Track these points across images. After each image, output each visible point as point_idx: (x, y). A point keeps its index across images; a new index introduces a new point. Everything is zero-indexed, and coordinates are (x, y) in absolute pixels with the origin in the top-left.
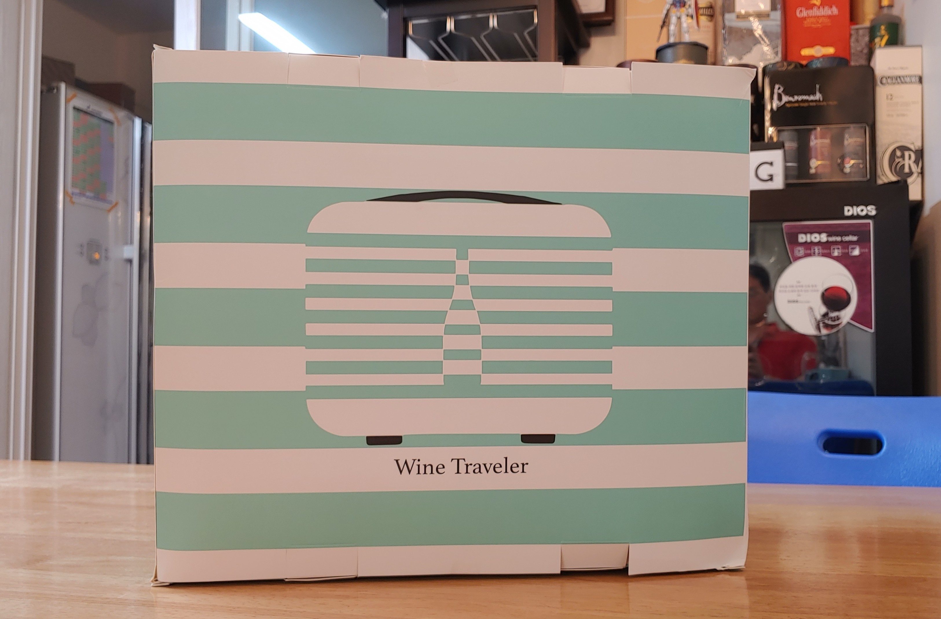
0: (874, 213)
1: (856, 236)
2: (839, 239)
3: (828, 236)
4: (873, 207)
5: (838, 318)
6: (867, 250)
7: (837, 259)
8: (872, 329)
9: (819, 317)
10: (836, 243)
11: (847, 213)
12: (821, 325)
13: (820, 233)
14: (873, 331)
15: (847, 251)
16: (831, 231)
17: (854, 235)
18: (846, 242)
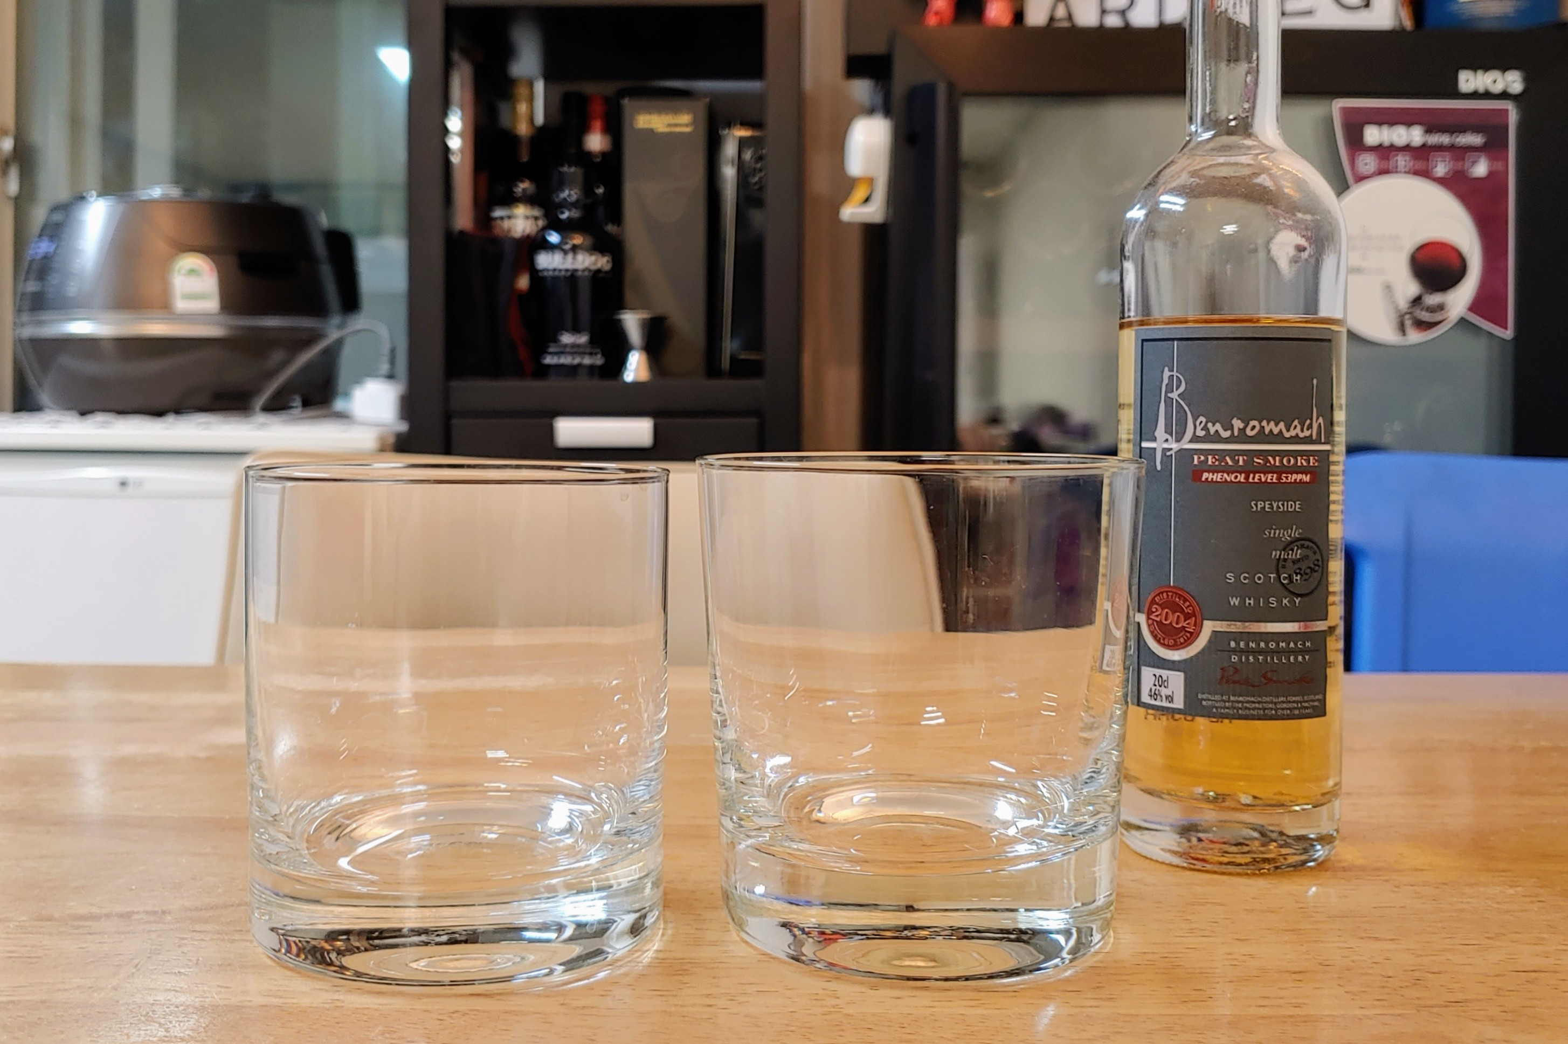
0: (1518, 88)
1: (1480, 135)
2: (1445, 139)
3: (1426, 133)
4: (1518, 75)
5: (1441, 307)
6: (1499, 166)
7: (1442, 181)
8: (1506, 328)
9: (1403, 304)
10: (1440, 148)
11: (1463, 87)
12: (1408, 323)
13: (1409, 124)
14: (1508, 334)
15: (1462, 166)
16: (1432, 123)
17: (1476, 130)
18: (1461, 147)
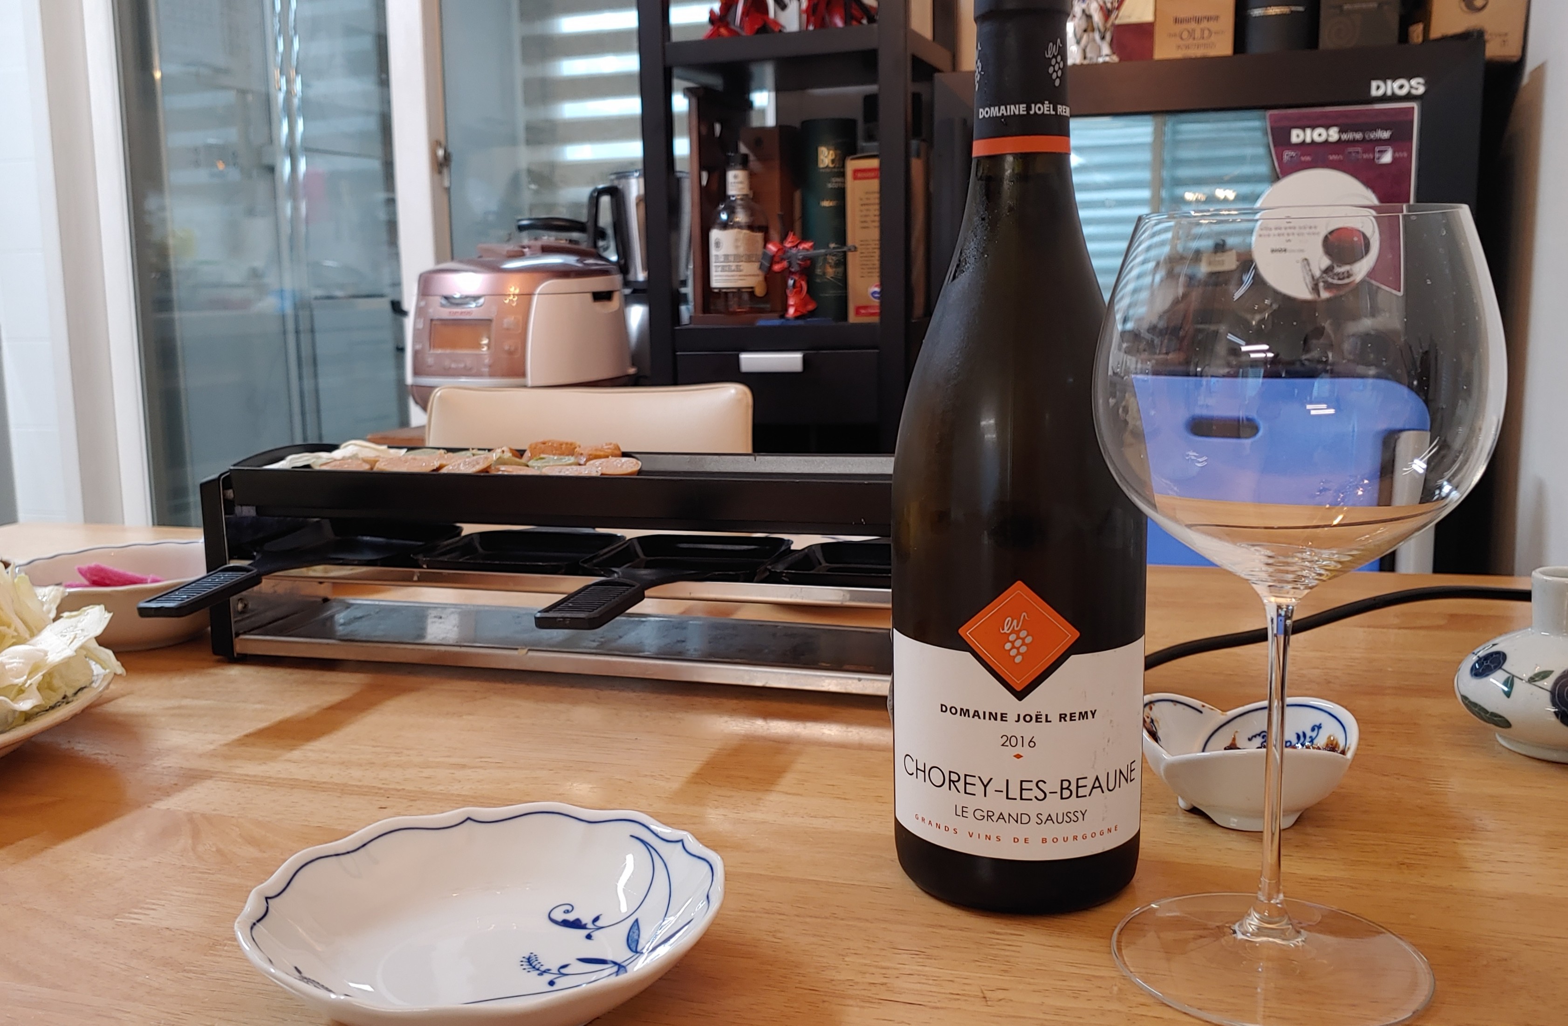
0: (1421, 90)
1: (1388, 131)
2: (1358, 136)
3: (1341, 131)
4: (1421, 80)
5: (1348, 274)
6: (1405, 155)
8: (1398, 289)
9: (1317, 272)
10: (1354, 142)
11: (1374, 93)
12: (1321, 284)
13: (1327, 127)
14: (1400, 293)
15: (1371, 156)
16: (1347, 124)
17: (1385, 128)
18: (1371, 140)
